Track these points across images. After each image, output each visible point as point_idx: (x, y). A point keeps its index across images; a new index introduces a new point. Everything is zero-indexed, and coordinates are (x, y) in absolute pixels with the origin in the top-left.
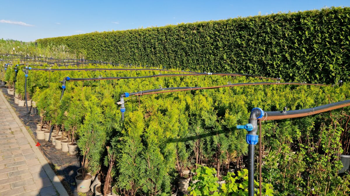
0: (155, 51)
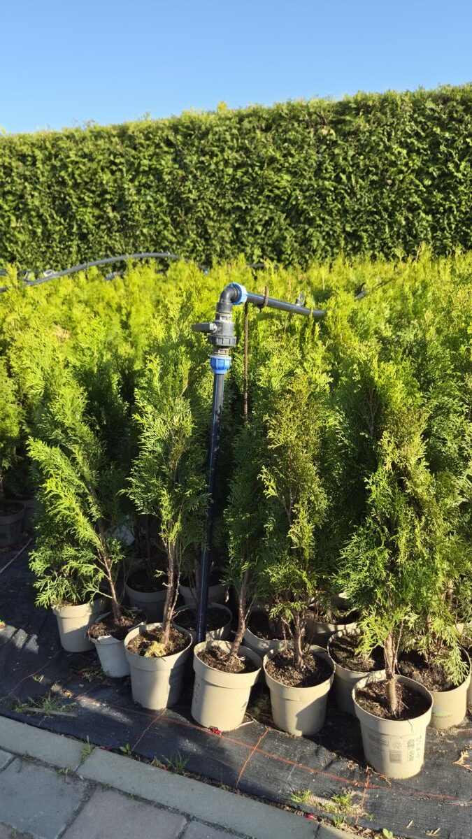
0: (122, 216)
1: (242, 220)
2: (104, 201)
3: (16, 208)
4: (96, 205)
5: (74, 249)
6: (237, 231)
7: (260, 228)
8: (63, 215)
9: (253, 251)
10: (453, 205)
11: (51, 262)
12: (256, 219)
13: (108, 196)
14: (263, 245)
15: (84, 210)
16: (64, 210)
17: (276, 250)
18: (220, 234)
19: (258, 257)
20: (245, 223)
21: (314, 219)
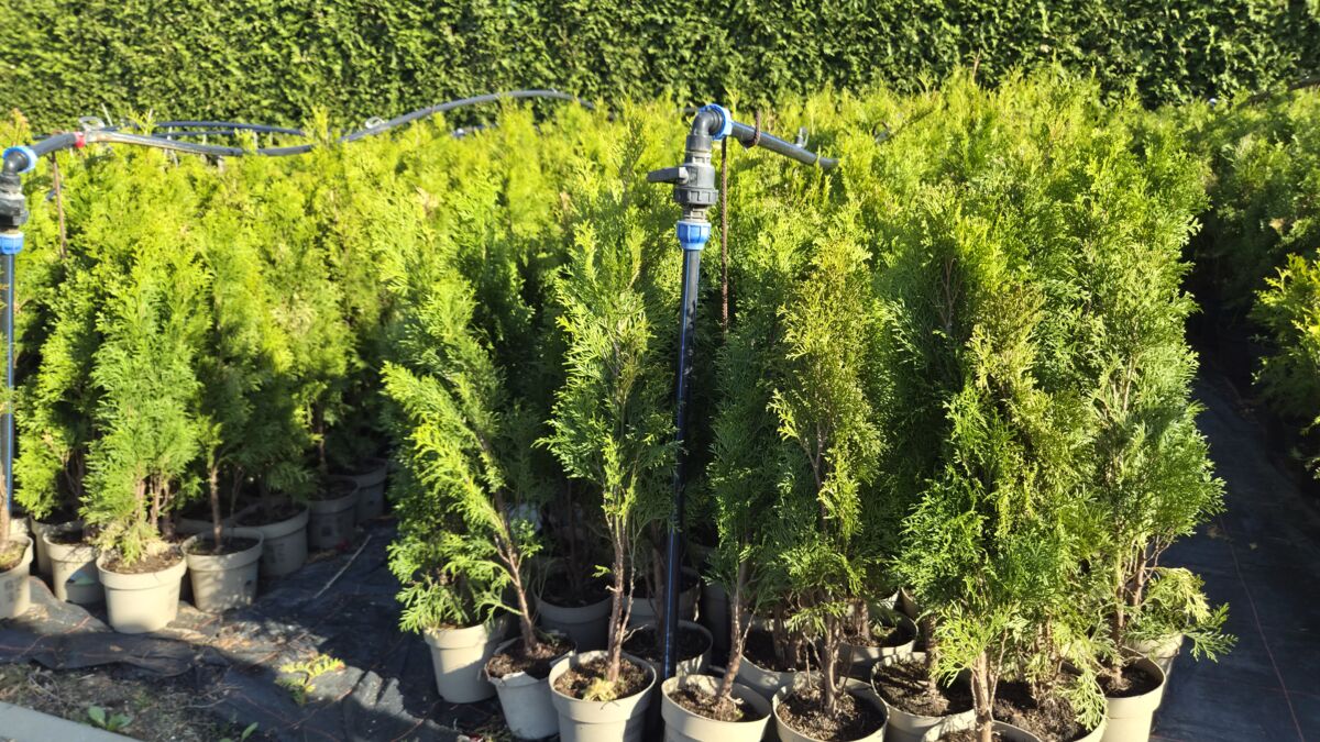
0: (469, 41)
1: (658, 41)
2: (440, 17)
3: (300, 34)
4: (426, 24)
5: (393, 96)
6: (651, 59)
7: (687, 54)
8: (375, 42)
9: (677, 91)
10: (994, 9)
11: (358, 117)
12: (681, 40)
13: (445, 10)
14: (692, 80)
15: (408, 32)
16: (377, 34)
17: (713, 88)
18: (624, 65)
19: (687, 99)
20: (664, 46)
21: (772, 37)
